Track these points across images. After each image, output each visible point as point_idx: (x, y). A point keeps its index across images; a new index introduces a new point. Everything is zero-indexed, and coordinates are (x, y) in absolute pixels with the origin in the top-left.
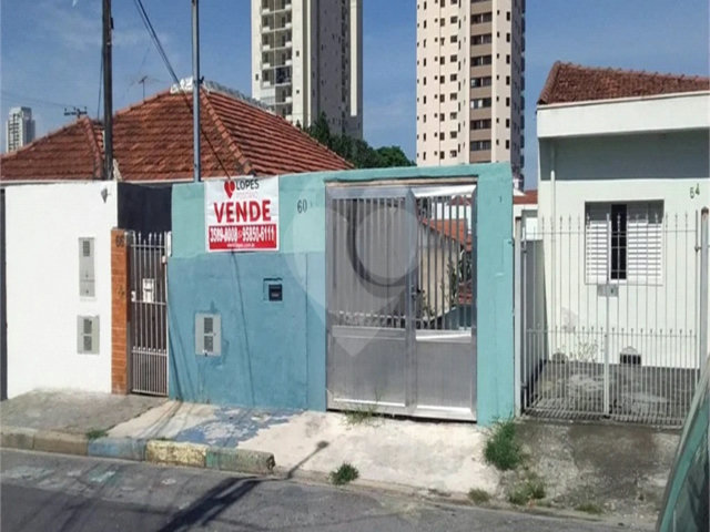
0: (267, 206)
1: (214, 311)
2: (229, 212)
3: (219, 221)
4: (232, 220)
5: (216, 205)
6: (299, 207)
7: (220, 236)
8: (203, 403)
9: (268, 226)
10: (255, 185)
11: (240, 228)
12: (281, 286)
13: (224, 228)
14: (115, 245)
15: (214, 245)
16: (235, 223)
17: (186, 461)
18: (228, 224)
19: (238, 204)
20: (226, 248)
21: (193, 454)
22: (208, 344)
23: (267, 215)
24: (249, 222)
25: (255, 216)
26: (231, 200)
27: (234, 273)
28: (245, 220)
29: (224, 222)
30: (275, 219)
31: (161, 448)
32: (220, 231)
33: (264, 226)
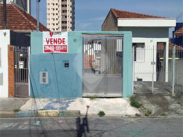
0: (64, 40)
1: (46, 71)
2: (51, 41)
3: (48, 44)
4: (52, 44)
5: (46, 39)
6: (74, 41)
7: (48, 48)
8: (42, 98)
9: (64, 46)
10: (60, 34)
11: (55, 46)
12: (68, 63)
13: (49, 46)
14: (9, 50)
15: (45, 51)
16: (53, 45)
17: (52, 115)
18: (51, 45)
19: (54, 39)
20: (50, 52)
21: (55, 113)
22: (44, 80)
23: (64, 42)
24: (58, 44)
25: (60, 43)
26: (51, 38)
27: (53, 59)
28: (57, 44)
30: (66, 44)
31: (43, 112)
32: (48, 47)
33: (63, 46)
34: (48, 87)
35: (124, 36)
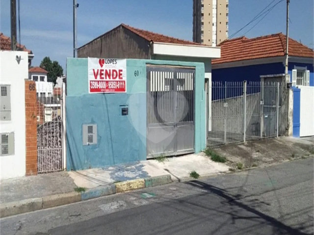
0: (121, 73)
1: (93, 122)
2: (101, 74)
3: (96, 78)
4: (103, 78)
5: (94, 70)
6: (135, 74)
7: (96, 86)
8: (87, 168)
9: (121, 81)
10: (115, 62)
11: (107, 82)
12: (127, 108)
13: (98, 82)
15: (92, 90)
16: (105, 80)
17: (137, 187)
18: (101, 80)
19: (106, 71)
20: (100, 91)
21: (140, 183)
22: (90, 139)
23: (121, 76)
24: (111, 79)
25: (115, 76)
26: (102, 68)
27: (104, 103)
28: (110, 78)
29: (98, 78)
30: (124, 78)
32: (96, 84)
33: (119, 81)
34: (97, 149)
35: (196, 68)
